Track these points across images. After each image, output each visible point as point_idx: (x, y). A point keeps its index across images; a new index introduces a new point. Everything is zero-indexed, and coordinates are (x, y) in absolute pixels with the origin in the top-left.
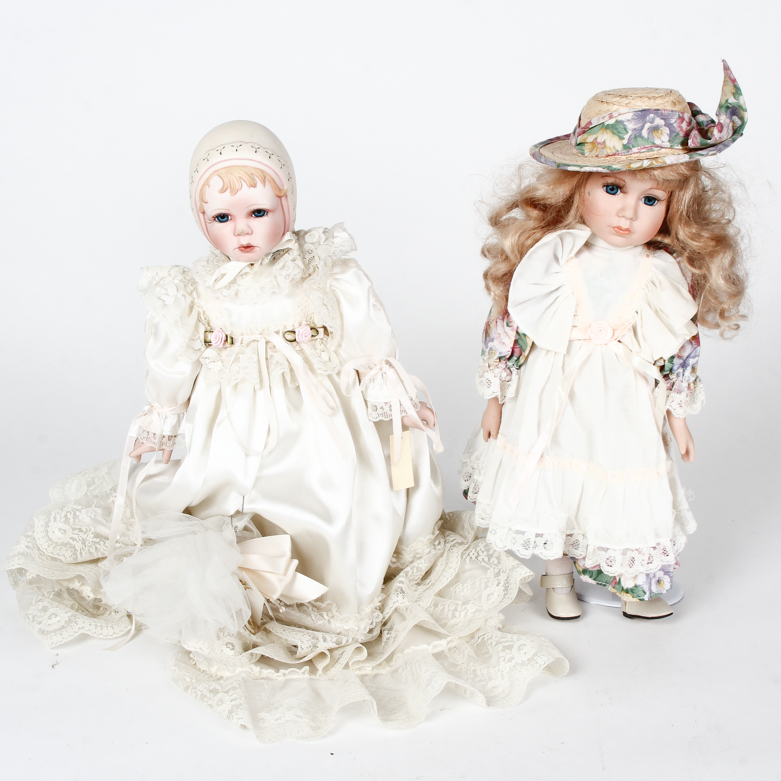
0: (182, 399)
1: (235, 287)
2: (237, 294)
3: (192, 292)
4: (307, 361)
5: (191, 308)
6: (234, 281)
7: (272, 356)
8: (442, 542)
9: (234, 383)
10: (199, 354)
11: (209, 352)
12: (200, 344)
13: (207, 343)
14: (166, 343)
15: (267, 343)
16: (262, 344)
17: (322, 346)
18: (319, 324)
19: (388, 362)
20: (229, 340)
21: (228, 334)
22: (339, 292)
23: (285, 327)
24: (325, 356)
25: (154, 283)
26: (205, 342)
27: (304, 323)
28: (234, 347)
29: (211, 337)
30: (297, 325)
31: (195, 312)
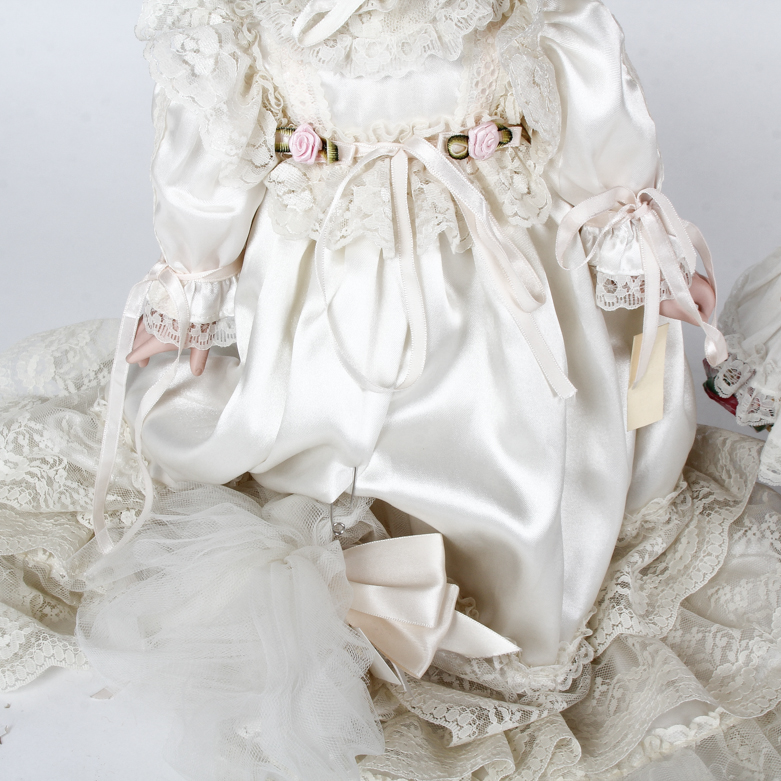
0: (228, 254)
1: (346, 40)
2: (348, 57)
3: (250, 45)
4: (488, 195)
5: (249, 80)
6: (345, 29)
7: (421, 190)
8: (689, 499)
9: (339, 246)
10: (264, 172)
11: (285, 171)
12: (265, 155)
13: (282, 152)
14: (197, 150)
15: (411, 159)
16: (400, 165)
17: (517, 163)
18: (513, 118)
19: (645, 199)
20: (329, 150)
21: (327, 136)
22: (560, 53)
23: (447, 127)
24: (520, 184)
25: (169, 20)
26: (278, 150)
27: (486, 118)
28: (337, 166)
29: (288, 140)
30: (471, 123)
31: (256, 90)
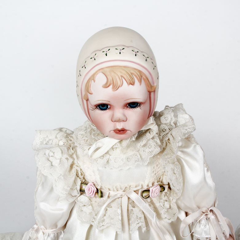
1: (108, 156)
2: (108, 162)
3: (73, 154)
4: (156, 210)
5: (72, 166)
6: (107, 153)
7: (132, 210)
9: (101, 229)
10: (75, 198)
11: (83, 198)
12: (76, 192)
13: (82, 191)
17: (166, 198)
18: (165, 182)
19: (211, 211)
20: (99, 192)
21: (99, 188)
22: (182, 160)
24: (167, 205)
25: (45, 143)
26: (81, 190)
27: (156, 184)
28: (102, 198)
29: (84, 187)
30: (150, 185)
31: (74, 171)
